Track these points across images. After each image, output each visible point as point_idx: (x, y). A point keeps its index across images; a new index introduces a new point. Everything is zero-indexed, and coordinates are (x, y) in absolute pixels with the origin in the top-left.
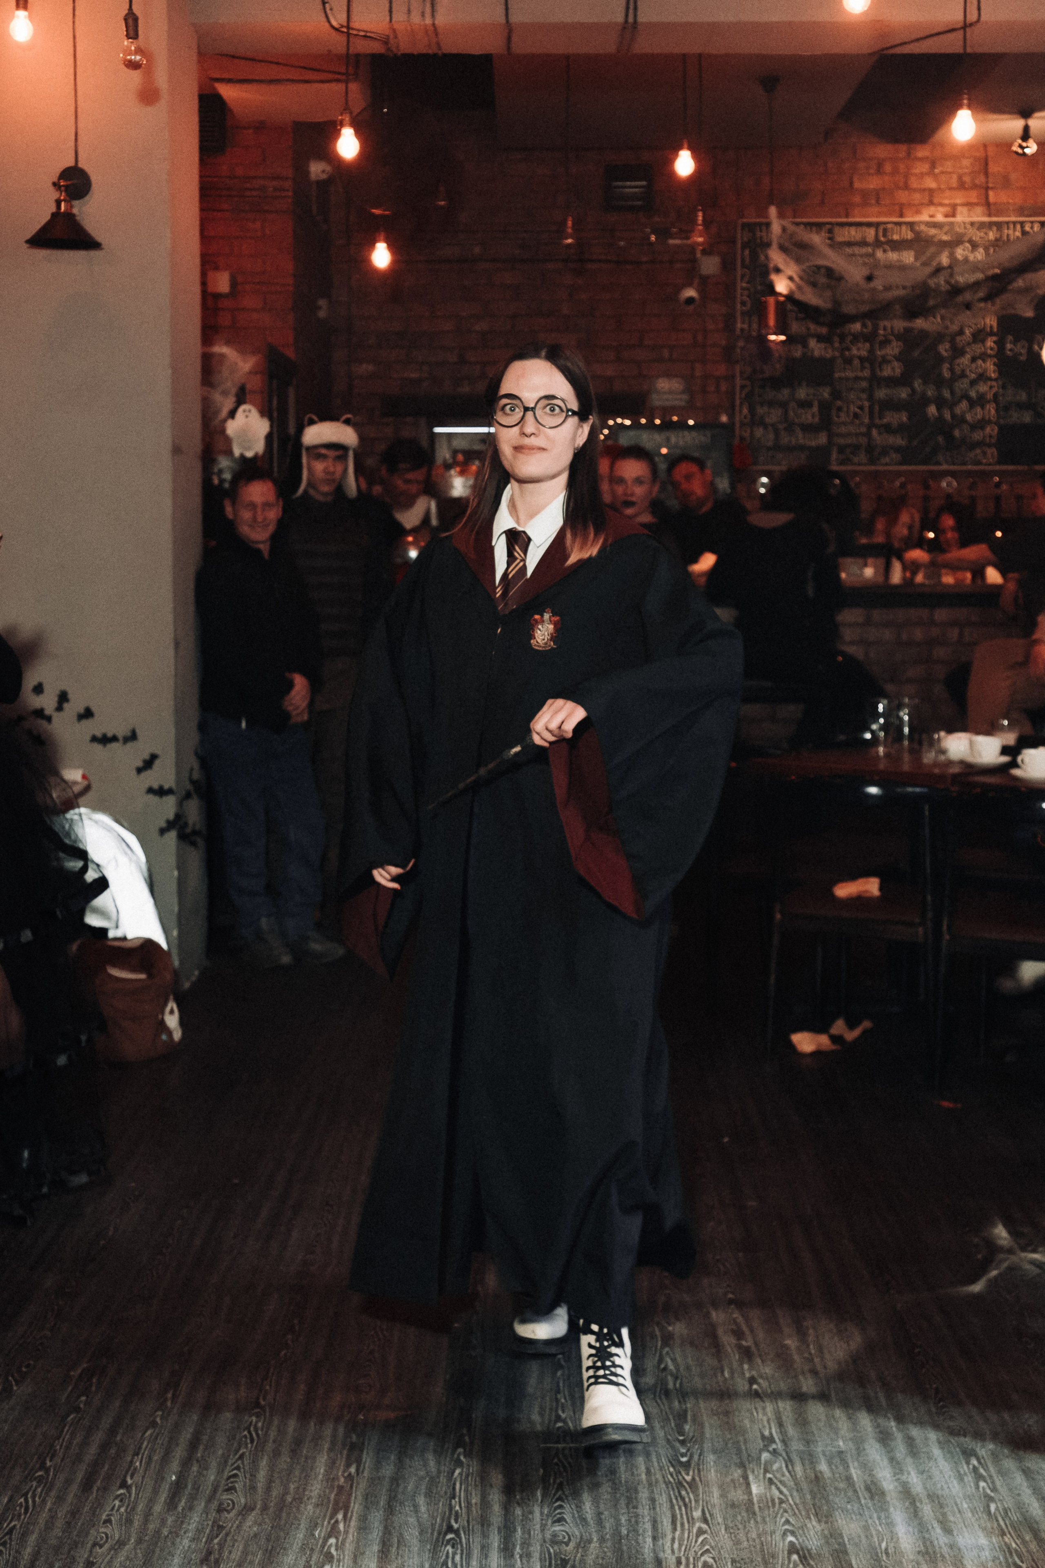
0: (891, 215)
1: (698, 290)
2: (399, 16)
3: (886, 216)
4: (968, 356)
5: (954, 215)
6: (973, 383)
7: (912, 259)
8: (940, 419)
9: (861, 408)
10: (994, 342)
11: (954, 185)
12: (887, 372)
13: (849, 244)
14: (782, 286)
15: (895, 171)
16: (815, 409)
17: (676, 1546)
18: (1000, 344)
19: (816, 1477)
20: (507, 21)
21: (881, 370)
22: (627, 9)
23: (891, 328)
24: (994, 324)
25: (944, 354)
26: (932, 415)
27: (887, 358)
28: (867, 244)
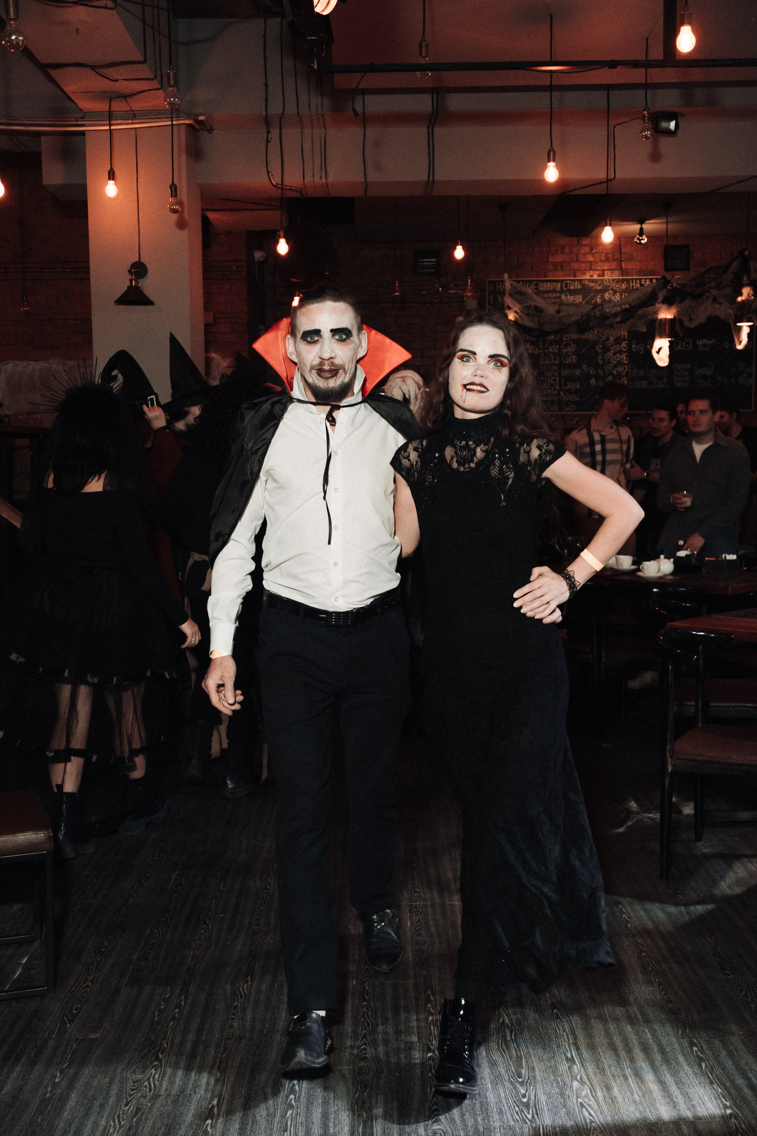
0: (569, 277)
2: (308, 179)
3: (566, 277)
4: (612, 352)
5: (604, 276)
6: (615, 366)
7: (581, 300)
9: (555, 380)
10: (626, 344)
11: (603, 259)
12: (568, 361)
13: (547, 292)
14: (511, 317)
15: (572, 252)
18: (629, 345)
20: (366, 181)
21: (565, 360)
22: (429, 173)
23: (571, 338)
24: (626, 334)
25: (599, 351)
26: (593, 384)
27: (569, 353)
28: (557, 292)
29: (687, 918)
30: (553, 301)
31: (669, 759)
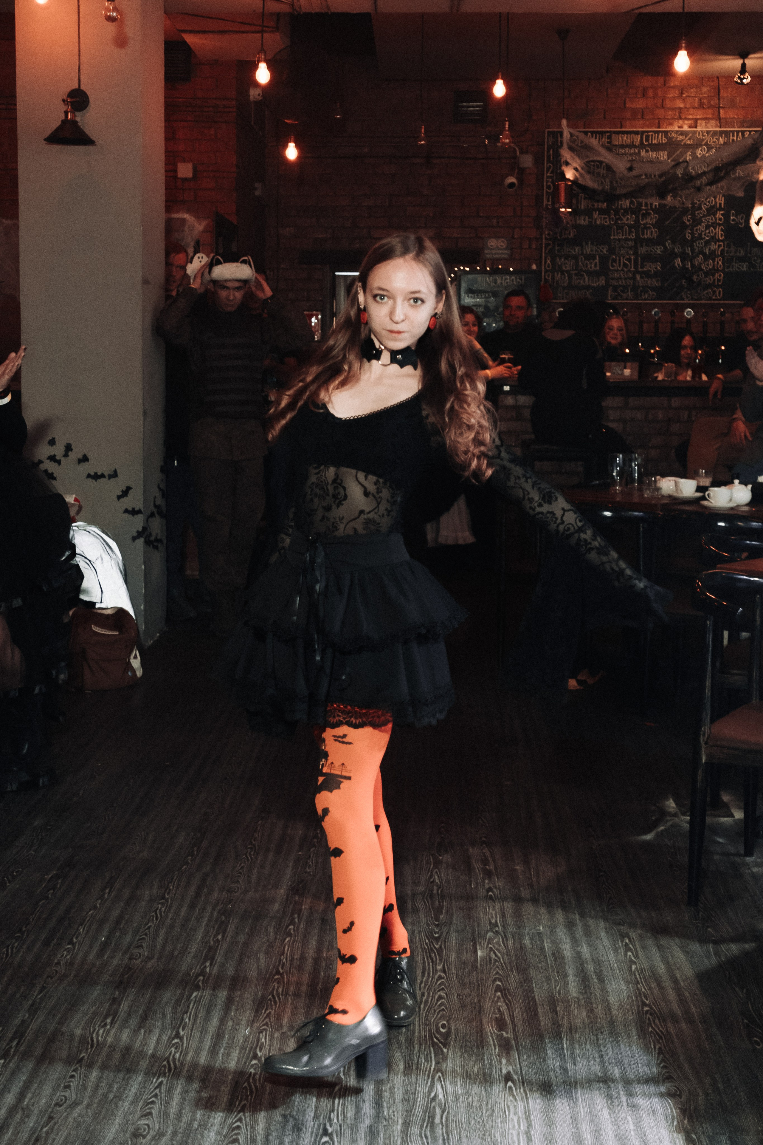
0: (652, 127)
1: (517, 178)
3: (648, 127)
4: (705, 224)
5: (696, 127)
6: (707, 243)
7: (665, 157)
8: (684, 268)
9: (629, 260)
10: (722, 215)
11: (697, 106)
12: (647, 235)
13: (623, 146)
14: (570, 174)
15: (655, 96)
16: (597, 261)
17: (423, 985)
18: (726, 216)
19: (521, 947)
21: (643, 234)
23: (651, 204)
24: (723, 202)
25: (688, 223)
26: (679, 265)
27: (648, 226)
28: (635, 147)
29: (714, 960)
30: (630, 158)
31: (703, 746)
